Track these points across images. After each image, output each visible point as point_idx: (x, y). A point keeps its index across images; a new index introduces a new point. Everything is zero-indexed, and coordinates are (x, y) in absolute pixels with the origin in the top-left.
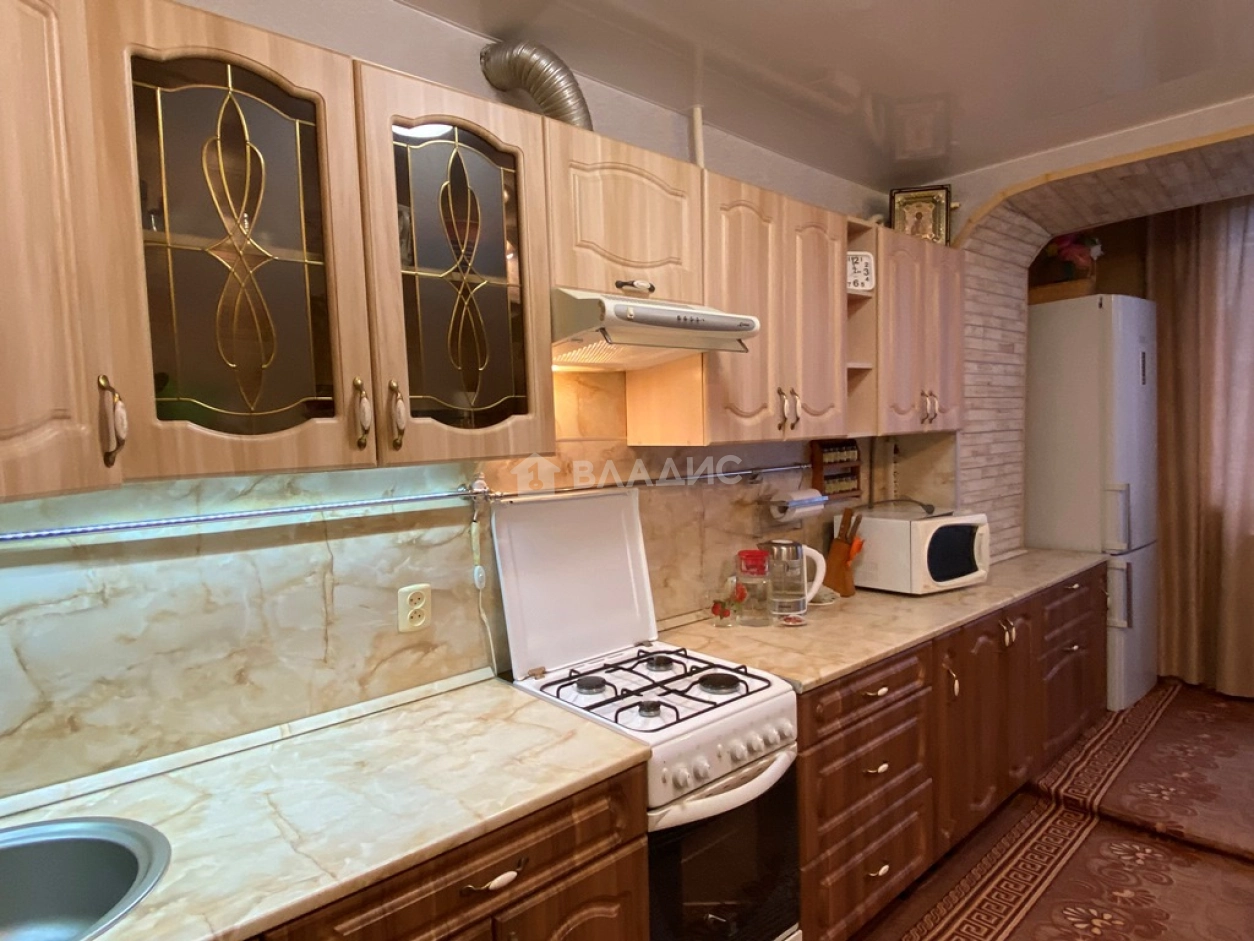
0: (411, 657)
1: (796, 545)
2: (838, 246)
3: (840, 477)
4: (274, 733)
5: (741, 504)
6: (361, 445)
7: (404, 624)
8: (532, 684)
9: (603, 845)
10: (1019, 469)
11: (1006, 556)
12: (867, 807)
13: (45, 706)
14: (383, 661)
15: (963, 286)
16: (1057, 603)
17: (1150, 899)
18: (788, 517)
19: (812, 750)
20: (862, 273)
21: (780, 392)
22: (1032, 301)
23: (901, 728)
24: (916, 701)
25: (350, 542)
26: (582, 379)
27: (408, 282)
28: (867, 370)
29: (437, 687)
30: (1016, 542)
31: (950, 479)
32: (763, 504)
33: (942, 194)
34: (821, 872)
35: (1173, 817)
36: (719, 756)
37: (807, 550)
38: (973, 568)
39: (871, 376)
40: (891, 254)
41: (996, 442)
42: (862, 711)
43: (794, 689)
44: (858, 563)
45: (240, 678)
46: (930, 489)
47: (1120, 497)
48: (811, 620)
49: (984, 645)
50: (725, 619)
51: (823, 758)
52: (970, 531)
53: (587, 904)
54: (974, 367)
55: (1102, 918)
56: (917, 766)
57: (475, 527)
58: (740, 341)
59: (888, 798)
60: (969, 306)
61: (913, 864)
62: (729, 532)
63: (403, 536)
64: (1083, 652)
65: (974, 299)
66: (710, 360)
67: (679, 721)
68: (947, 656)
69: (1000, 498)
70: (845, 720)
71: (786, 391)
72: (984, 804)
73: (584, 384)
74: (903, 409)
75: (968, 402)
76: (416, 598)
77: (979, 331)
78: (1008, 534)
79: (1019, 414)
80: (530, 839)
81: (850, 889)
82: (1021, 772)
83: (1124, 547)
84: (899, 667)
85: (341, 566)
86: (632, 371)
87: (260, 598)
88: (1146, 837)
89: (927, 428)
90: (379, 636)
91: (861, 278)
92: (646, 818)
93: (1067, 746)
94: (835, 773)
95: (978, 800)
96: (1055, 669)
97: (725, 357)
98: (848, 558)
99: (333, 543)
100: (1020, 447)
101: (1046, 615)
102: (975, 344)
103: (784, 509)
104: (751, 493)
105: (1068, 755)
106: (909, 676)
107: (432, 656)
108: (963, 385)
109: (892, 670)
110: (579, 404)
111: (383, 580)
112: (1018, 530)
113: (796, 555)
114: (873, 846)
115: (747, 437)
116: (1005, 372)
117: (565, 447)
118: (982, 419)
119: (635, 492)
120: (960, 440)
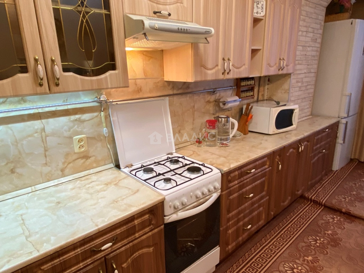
0: (81, 161)
1: (228, 117)
3: (247, 91)
4: (29, 189)
5: (209, 102)
6: (41, 85)
7: (77, 150)
8: (127, 170)
9: (147, 229)
10: (313, 87)
11: (304, 119)
14: (70, 163)
15: (300, 14)
16: (320, 136)
17: (337, 234)
18: (226, 107)
19: (227, 191)
20: (260, 8)
21: (224, 59)
22: (326, 21)
23: (258, 182)
24: (266, 172)
25: (51, 120)
26: (144, 53)
27: (56, 11)
28: (259, 50)
29: (92, 171)
30: (309, 114)
31: (287, 91)
32: (217, 102)
34: (227, 229)
35: (349, 207)
36: (191, 197)
37: (231, 120)
38: (291, 124)
39: (261, 52)
41: (305, 77)
42: (245, 177)
43: (221, 172)
44: (251, 123)
45: (12, 171)
46: (279, 95)
47: (348, 98)
48: (231, 144)
49: (292, 152)
50: (200, 144)
51: (230, 194)
52: (291, 111)
53: (142, 248)
54: (300, 48)
55: (320, 240)
56: (264, 193)
57: (102, 113)
58: (206, 38)
59: (253, 204)
60: (301, 23)
61: (260, 223)
62: (204, 113)
63: (73, 117)
64: (326, 152)
65: (304, 20)
66: (195, 46)
67: (177, 185)
68: (278, 157)
69: (305, 98)
70: (239, 180)
71: (226, 59)
72: (286, 203)
73: (146, 55)
74: (272, 65)
75: (297, 62)
76: (80, 141)
77: (305, 33)
78: (306, 111)
79: (316, 66)
80: (118, 231)
81: (237, 233)
82: (300, 192)
83: (346, 115)
84: (260, 162)
85: (48, 129)
86: (166, 50)
87: (16, 143)
88: (338, 213)
89: (281, 72)
90: (67, 155)
91: (260, 11)
92: (164, 219)
93: (316, 183)
94: (234, 198)
95: (284, 202)
96: (316, 158)
97: (201, 46)
98: (247, 121)
99: (44, 121)
100: (314, 79)
101: (315, 140)
102: (302, 39)
103: (224, 104)
104: (212, 98)
105: (316, 186)
106: (264, 164)
107: (89, 161)
108: (295, 55)
109: (257, 163)
110: (144, 64)
111: (66, 134)
112: (310, 109)
113: (227, 121)
114: (246, 219)
115: (209, 78)
116: (312, 51)
117: (138, 81)
118: (301, 68)
119: (167, 98)
120: (292, 77)
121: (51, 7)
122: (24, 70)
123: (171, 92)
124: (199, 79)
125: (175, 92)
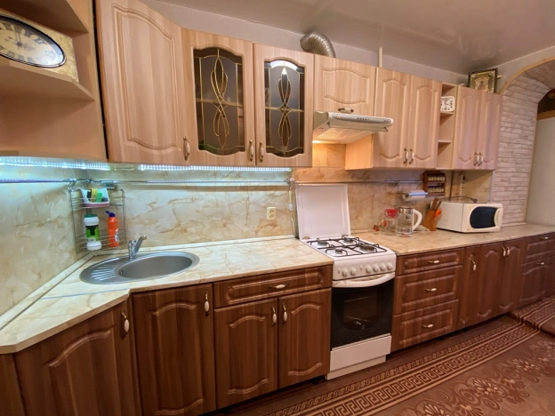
0: (270, 228)
1: (410, 209)
2: (437, 94)
3: (436, 187)
4: (232, 241)
5: (390, 194)
6: (251, 160)
7: (268, 218)
8: (305, 241)
9: (315, 286)
10: (526, 189)
11: (514, 224)
12: (426, 302)
13: (179, 225)
14: (262, 227)
15: (501, 110)
16: (535, 244)
19: (403, 276)
20: (449, 104)
21: (405, 150)
22: (538, 119)
23: (445, 278)
24: (454, 269)
25: (254, 192)
26: (329, 146)
27: (267, 111)
28: (449, 143)
29: (277, 237)
30: (521, 219)
31: (488, 190)
32: (399, 194)
33: (493, 72)
34: (402, 319)
36: (361, 270)
37: (414, 211)
38: (494, 225)
39: (450, 145)
40: (464, 96)
41: (513, 177)
42: (426, 268)
43: (396, 254)
44: (439, 219)
45: (225, 226)
46: (478, 194)
48: (413, 236)
49: (493, 254)
50: (378, 232)
51: (406, 281)
52: (493, 210)
53: (309, 302)
54: (505, 145)
55: (530, 366)
56: (452, 293)
57: (290, 192)
58: (385, 128)
59: (436, 302)
60: (504, 119)
61: (446, 328)
62: (384, 203)
63: (269, 192)
64: (546, 266)
65: (508, 116)
66: (375, 137)
67: (347, 256)
68: (472, 255)
69: (514, 200)
70: (418, 269)
71: (408, 149)
72: (484, 316)
73: (330, 148)
74: (465, 159)
75: (499, 159)
76: (272, 211)
77: (509, 130)
78: (517, 215)
79: (528, 166)
80: (290, 278)
81: (414, 329)
82: (506, 308)
84: (447, 255)
85: (251, 199)
86: (348, 144)
87: (230, 205)
89: (477, 168)
90: (261, 220)
91: (448, 107)
92: (331, 283)
93: (532, 302)
94: (411, 287)
95: (481, 313)
96: (531, 271)
97: (382, 134)
98: (434, 217)
99: (249, 192)
100: (527, 180)
101: (528, 248)
102: (507, 135)
103: (407, 196)
104: (394, 190)
105: (532, 306)
106: (451, 259)
107: (276, 228)
108: (497, 152)
109: (443, 256)
110: (328, 155)
111: (263, 204)
112: (523, 214)
113: (410, 212)
114: (427, 317)
115: (389, 166)
116: (522, 148)
117: (322, 169)
118: (507, 167)
119: (346, 185)
120: (494, 174)
121: (264, 108)
122: (243, 150)
123: (351, 180)
124: (377, 166)
125: (355, 180)
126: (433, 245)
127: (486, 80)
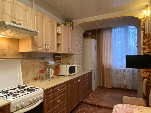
1: (49, 69)
2: (55, 25)
3: (58, 60)
5: (41, 63)
10: (82, 60)
11: (80, 71)
12: (57, 107)
15: (74, 35)
16: (85, 77)
18: (48, 65)
19: (47, 99)
20: (60, 30)
22: (83, 39)
23: (62, 95)
24: (65, 90)
31: (73, 60)
32: (45, 63)
33: (71, 23)
36: (27, 102)
37: (51, 69)
38: (75, 72)
39: (61, 45)
40: (64, 28)
41: (79, 56)
42: (56, 93)
46: (70, 62)
47: (93, 63)
48: (51, 80)
49: (75, 82)
50: (36, 81)
54: (76, 46)
56: (65, 100)
58: (36, 34)
59: (60, 106)
60: (75, 38)
62: (39, 67)
64: (89, 83)
65: (76, 37)
66: (32, 38)
67: (19, 96)
68: (70, 84)
69: (80, 63)
70: (53, 94)
71: (47, 45)
72: (75, 105)
73: (10, 40)
75: (75, 50)
77: (77, 41)
78: (81, 68)
79: (82, 53)
82: (81, 100)
83: (93, 69)
84: (62, 85)
86: (20, 39)
88: (95, 107)
89: (69, 53)
93: (87, 96)
94: (50, 103)
96: (85, 85)
98: (58, 71)
100: (82, 57)
101: (84, 78)
102: (76, 43)
104: (43, 61)
106: (64, 87)
108: (74, 48)
109: (61, 86)
112: (82, 68)
113: (49, 70)
116: (80, 47)
118: (77, 53)
120: (74, 55)
123: (22, 57)
125: (24, 57)
126: (58, 82)
127: (70, 24)
